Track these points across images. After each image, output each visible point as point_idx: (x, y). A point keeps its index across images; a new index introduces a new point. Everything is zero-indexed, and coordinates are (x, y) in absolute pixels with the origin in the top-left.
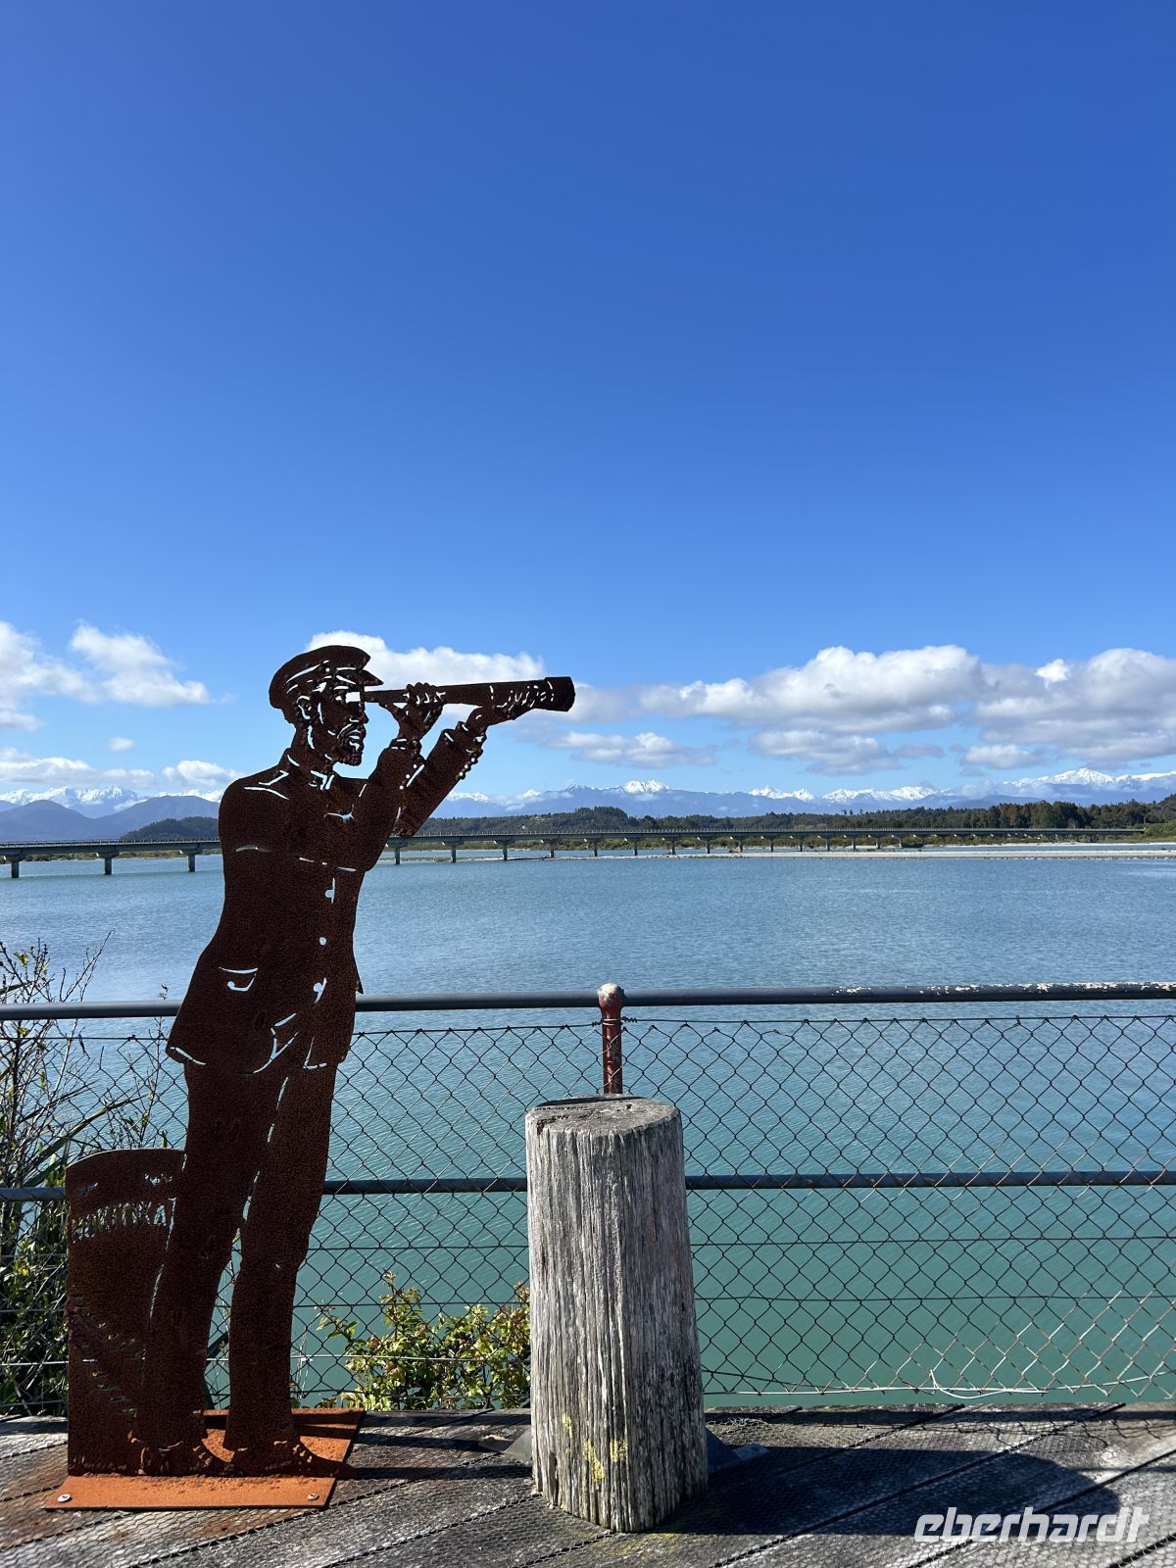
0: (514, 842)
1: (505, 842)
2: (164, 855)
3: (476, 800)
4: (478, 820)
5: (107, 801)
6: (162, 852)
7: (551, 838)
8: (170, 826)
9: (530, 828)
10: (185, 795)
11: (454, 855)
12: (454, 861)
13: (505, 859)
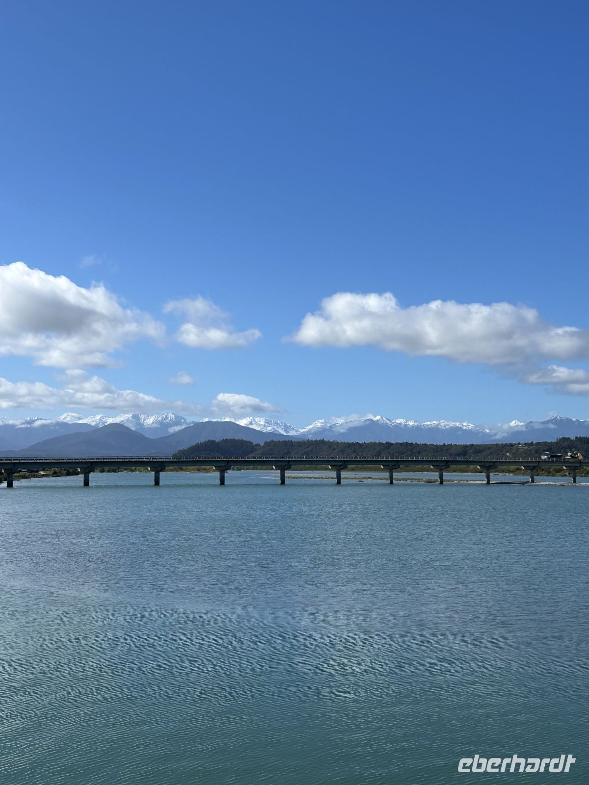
0: (496, 467)
1: (488, 467)
2: (205, 470)
3: (464, 428)
4: (466, 446)
5: (164, 425)
6: (203, 467)
7: (531, 465)
8: (210, 446)
9: (514, 455)
10: (223, 420)
11: (441, 477)
12: (441, 483)
13: (488, 483)
